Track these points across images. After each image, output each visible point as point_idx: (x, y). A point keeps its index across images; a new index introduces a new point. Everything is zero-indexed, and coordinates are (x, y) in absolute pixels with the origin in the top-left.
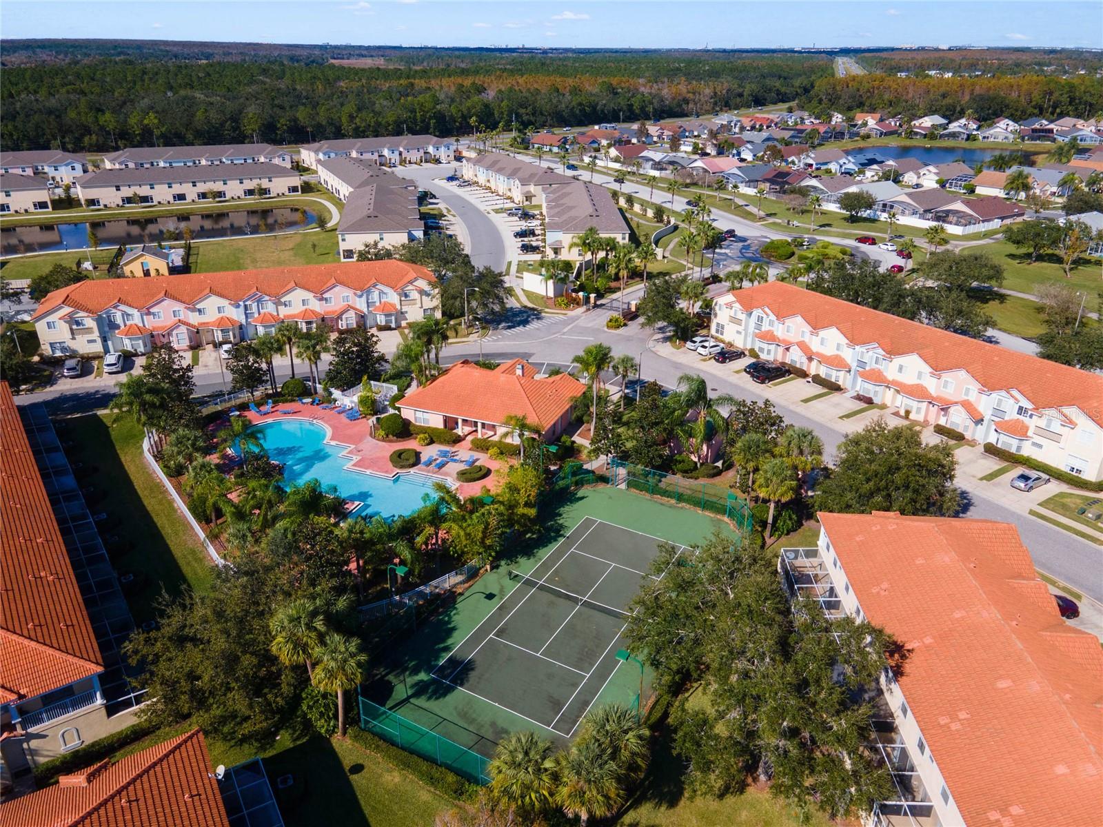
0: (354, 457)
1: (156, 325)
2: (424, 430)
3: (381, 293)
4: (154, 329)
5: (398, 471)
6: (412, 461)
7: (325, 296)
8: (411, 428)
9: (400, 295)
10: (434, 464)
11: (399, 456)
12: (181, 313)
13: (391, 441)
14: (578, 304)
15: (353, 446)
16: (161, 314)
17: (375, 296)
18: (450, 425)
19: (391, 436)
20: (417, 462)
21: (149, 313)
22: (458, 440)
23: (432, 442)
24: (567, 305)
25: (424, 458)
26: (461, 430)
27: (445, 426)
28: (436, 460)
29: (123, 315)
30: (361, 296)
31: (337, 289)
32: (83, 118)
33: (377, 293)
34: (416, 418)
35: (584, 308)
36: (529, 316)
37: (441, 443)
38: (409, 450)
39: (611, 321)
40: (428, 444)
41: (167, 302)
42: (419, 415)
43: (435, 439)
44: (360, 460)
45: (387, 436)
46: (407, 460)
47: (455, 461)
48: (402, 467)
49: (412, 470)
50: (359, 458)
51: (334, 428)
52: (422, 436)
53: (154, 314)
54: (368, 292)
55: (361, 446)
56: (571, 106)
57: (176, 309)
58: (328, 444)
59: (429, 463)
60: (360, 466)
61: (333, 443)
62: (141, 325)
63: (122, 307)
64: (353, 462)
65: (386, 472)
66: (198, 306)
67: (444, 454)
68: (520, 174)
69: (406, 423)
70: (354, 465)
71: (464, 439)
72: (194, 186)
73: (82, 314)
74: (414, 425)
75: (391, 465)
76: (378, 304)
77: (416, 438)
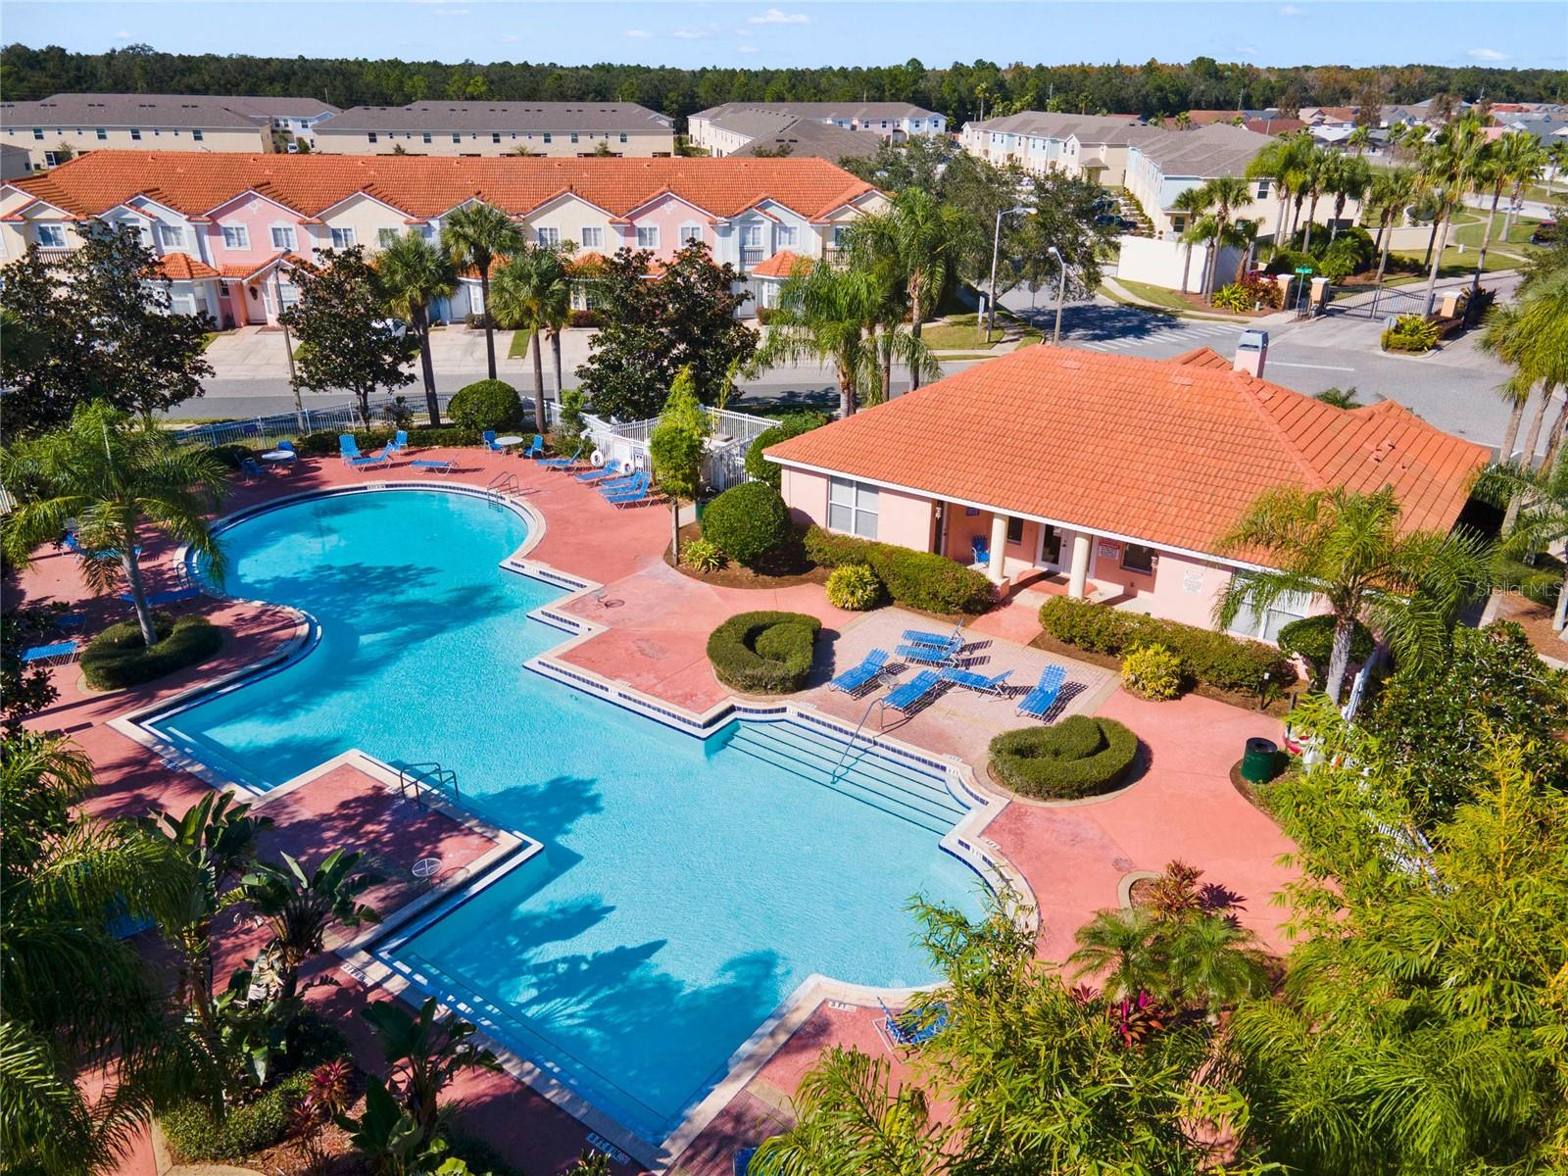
0: (584, 624)
1: (233, 262)
2: (857, 553)
3: (778, 226)
4: (227, 271)
5: (735, 698)
6: (796, 663)
7: (639, 223)
8: (810, 542)
9: (823, 233)
10: (884, 691)
11: (750, 638)
12: (293, 235)
13: (734, 582)
14: (1274, 306)
15: (592, 586)
16: (246, 236)
17: (762, 235)
18: (958, 543)
19: (734, 565)
20: (816, 671)
21: (215, 230)
22: (984, 601)
23: (881, 599)
24: (1247, 307)
25: (848, 657)
26: (999, 566)
27: (936, 547)
28: (895, 670)
29: (153, 226)
30: (726, 232)
31: (670, 207)
32: (384, 83)
33: (768, 224)
34: (830, 508)
35: (1293, 314)
36: (1146, 321)
37: (917, 605)
38: (791, 618)
39: (1398, 329)
40: (869, 606)
41: (259, 205)
42: (844, 495)
43: (894, 588)
44: (600, 640)
45: (723, 563)
46: (778, 657)
47: (980, 685)
48: (753, 685)
49: (795, 704)
50: (599, 629)
51: (557, 523)
52: (847, 571)
53: (227, 233)
54: (747, 224)
55: (622, 589)
56: (1144, 92)
57: (280, 224)
58: (516, 572)
59: (863, 684)
60: (590, 664)
61: (533, 568)
62: (196, 257)
63: (152, 207)
64: (571, 643)
65: (685, 699)
66: (334, 223)
67: (930, 650)
68: (1078, 130)
69: (795, 525)
70: (568, 657)
71: (1006, 602)
72: (497, 141)
73: (53, 212)
74: (822, 534)
75: (710, 671)
76: (767, 256)
77: (821, 581)
